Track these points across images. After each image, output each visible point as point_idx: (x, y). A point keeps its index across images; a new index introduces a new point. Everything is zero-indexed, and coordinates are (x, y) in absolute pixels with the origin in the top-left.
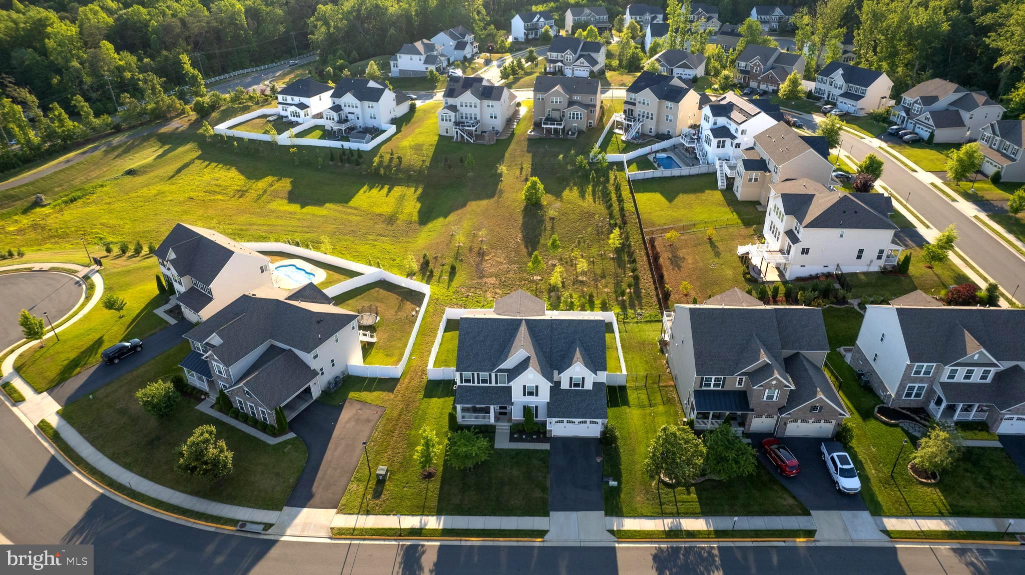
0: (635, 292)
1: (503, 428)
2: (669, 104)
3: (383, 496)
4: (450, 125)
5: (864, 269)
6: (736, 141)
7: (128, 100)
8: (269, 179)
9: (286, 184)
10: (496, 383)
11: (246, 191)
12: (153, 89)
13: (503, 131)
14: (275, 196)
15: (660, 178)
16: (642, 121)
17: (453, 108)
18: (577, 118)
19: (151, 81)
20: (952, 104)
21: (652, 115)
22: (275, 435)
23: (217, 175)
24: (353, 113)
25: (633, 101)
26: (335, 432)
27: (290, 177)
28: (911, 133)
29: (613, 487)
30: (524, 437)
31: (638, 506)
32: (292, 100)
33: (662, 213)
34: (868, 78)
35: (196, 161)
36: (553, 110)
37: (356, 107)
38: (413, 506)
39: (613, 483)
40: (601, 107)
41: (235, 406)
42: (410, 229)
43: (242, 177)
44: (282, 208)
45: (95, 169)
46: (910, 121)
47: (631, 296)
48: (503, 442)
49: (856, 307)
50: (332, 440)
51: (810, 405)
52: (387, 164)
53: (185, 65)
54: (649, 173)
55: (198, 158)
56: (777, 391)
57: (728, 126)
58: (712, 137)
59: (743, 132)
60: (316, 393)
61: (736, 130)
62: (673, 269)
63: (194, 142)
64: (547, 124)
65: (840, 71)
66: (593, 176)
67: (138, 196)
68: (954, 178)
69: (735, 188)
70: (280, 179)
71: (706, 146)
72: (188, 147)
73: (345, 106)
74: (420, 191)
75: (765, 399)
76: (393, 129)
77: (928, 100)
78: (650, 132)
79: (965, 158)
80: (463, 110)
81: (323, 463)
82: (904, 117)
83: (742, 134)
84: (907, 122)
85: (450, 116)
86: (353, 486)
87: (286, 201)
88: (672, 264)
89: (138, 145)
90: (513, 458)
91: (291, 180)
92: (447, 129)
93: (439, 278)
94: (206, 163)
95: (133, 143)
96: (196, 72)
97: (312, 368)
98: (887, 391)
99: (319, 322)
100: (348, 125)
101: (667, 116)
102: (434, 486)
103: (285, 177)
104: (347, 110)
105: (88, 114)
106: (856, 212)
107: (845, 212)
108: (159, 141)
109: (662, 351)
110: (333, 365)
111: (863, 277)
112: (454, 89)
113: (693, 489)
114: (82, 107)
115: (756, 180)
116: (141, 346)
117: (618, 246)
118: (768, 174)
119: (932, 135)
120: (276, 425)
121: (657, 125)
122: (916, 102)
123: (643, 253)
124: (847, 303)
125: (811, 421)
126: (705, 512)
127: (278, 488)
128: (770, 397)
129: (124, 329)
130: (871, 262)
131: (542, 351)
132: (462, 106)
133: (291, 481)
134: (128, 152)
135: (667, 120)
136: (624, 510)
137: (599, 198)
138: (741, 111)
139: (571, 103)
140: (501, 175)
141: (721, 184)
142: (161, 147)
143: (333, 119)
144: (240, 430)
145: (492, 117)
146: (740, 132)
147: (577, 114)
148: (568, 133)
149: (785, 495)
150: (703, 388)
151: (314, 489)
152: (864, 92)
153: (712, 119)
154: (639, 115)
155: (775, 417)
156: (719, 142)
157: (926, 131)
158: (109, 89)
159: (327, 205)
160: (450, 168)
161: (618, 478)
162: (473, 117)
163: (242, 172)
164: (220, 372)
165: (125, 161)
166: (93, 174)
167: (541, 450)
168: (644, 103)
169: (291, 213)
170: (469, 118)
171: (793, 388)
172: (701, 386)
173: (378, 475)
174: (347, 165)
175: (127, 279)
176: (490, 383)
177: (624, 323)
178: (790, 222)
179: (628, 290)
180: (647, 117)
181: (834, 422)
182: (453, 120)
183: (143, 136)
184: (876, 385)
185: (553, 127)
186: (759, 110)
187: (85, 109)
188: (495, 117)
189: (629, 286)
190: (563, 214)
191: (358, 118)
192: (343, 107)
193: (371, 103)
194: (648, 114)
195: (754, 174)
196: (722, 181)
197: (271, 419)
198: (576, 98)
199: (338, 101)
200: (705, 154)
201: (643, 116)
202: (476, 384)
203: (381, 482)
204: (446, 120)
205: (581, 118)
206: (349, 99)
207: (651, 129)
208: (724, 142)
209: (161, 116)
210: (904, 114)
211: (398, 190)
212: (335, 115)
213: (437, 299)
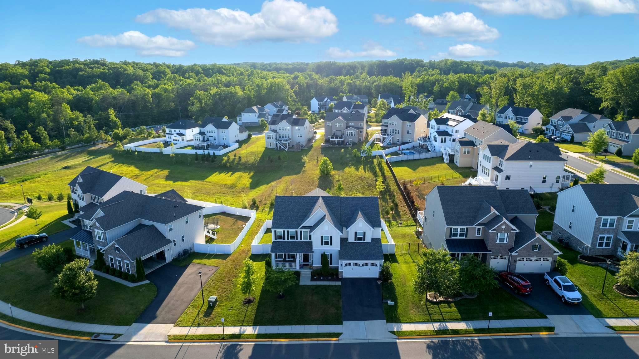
0: (395, 213)
1: (306, 273)
2: (409, 123)
3: (212, 315)
4: (272, 141)
5: (549, 190)
6: (452, 137)
7: (72, 133)
8: (156, 170)
9: (166, 172)
10: (301, 239)
11: (139, 176)
12: (90, 127)
13: (306, 145)
14: (158, 177)
15: (406, 160)
16: (393, 135)
17: (275, 131)
18: (352, 135)
19: (89, 123)
20: (581, 120)
21: (398, 131)
22: (134, 281)
23: (121, 169)
24: (212, 136)
25: (386, 124)
26: (180, 280)
27: (168, 169)
28: (559, 137)
29: (391, 306)
30: (322, 278)
31: (412, 316)
32: (175, 131)
33: (410, 175)
34: (528, 112)
35: (110, 163)
36: (337, 131)
37: (214, 132)
38: (235, 320)
39: (390, 303)
40: (367, 133)
41: (107, 264)
42: (244, 190)
43: (137, 170)
44: (161, 183)
45: (43, 166)
46: (557, 132)
47: (393, 215)
48: (306, 280)
49: (548, 210)
50: (177, 284)
51: (532, 244)
52: (231, 161)
53: (111, 116)
54: (399, 158)
55: (111, 162)
56: (506, 234)
57: (447, 130)
58: (437, 136)
59: (457, 131)
60: (169, 258)
61: (452, 131)
62: (420, 200)
63: (110, 154)
64: (333, 138)
65: (511, 109)
66: (363, 160)
67: (68, 178)
68: (593, 152)
69: (455, 161)
70: (162, 170)
71: (434, 143)
72: (106, 156)
73: (207, 132)
74: (252, 174)
75: (498, 242)
76: (237, 145)
77: (567, 119)
78: (398, 142)
79: (598, 139)
80: (282, 133)
81: (168, 297)
82: (553, 131)
83: (456, 133)
84: (556, 133)
85: (272, 136)
86: (190, 310)
87: (164, 180)
88: (419, 197)
89: (74, 156)
90: (313, 290)
91: (169, 170)
92: (270, 144)
93: (263, 210)
94: (116, 164)
95: (71, 154)
96: (117, 120)
97: (168, 238)
98: (584, 244)
99: (175, 207)
100: (209, 143)
101: (408, 131)
102: (252, 309)
103: (165, 169)
104: (208, 134)
105: (45, 138)
106: (538, 151)
107: (530, 151)
108: (88, 154)
109: (418, 237)
110: (183, 240)
111: (548, 195)
112: (276, 121)
113: (453, 304)
114: (43, 133)
115: (468, 153)
116: (47, 237)
117: (383, 190)
118: (475, 147)
119: (573, 137)
120: (136, 274)
121: (402, 137)
122: (559, 120)
123: (399, 194)
124: (541, 208)
125: (534, 259)
126: (464, 319)
127: (131, 312)
128: (502, 240)
129: (38, 230)
130: (552, 184)
131: (334, 215)
132: (280, 130)
133: (142, 307)
134: (65, 159)
135: (408, 133)
136: (401, 318)
137: (368, 170)
138: (454, 120)
139: (347, 127)
140: (304, 163)
141: (446, 159)
142: (88, 157)
143: (200, 140)
144: (108, 279)
145: (299, 137)
146: (454, 131)
147: (352, 133)
148: (346, 144)
149: (524, 306)
150: (452, 238)
151: (158, 313)
152: (526, 120)
153: (436, 126)
154: (391, 132)
155: (507, 257)
156: (442, 139)
157: (569, 136)
158: (62, 129)
159: (191, 181)
160: (272, 161)
161: (394, 299)
162: (287, 136)
163: (137, 167)
164: (99, 238)
165: (64, 163)
166: (42, 169)
167: (335, 285)
168: (393, 124)
169: (167, 185)
170: (284, 137)
171: (518, 231)
172: (450, 236)
173: (209, 302)
174: (206, 162)
175: (48, 210)
176: (297, 239)
177: (390, 227)
178: (495, 160)
179: (391, 212)
180: (396, 133)
181: (550, 259)
182: (274, 138)
183: (79, 151)
184: (574, 245)
185: (337, 140)
186: (465, 118)
187: (44, 135)
188: (301, 137)
189: (392, 209)
190: (345, 179)
191: (215, 139)
192: (206, 133)
193: (223, 130)
194: (396, 130)
195: (467, 149)
196: (447, 158)
197: (132, 270)
198: (351, 124)
199: (203, 130)
200: (434, 148)
201: (393, 132)
202: (286, 240)
203: (212, 306)
204: (270, 138)
205: (354, 135)
206: (210, 128)
207: (398, 140)
208: (445, 139)
209: (91, 141)
210: (553, 128)
211: (237, 174)
212: (201, 137)
213: (261, 220)
